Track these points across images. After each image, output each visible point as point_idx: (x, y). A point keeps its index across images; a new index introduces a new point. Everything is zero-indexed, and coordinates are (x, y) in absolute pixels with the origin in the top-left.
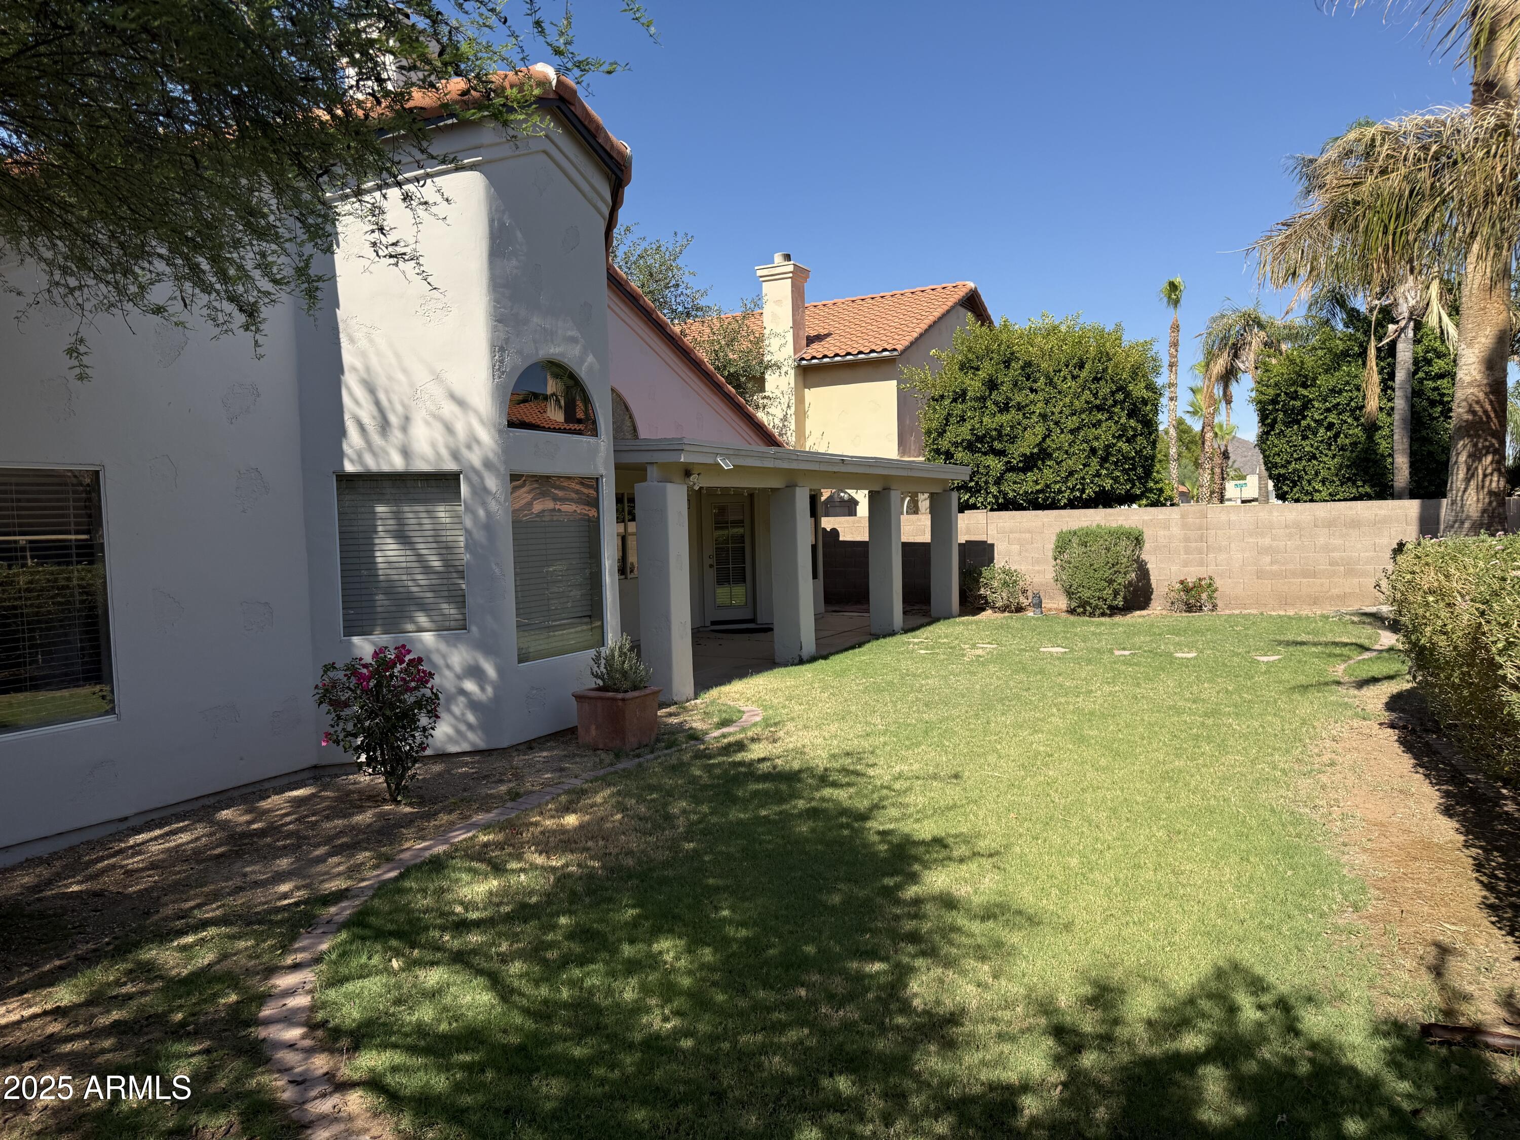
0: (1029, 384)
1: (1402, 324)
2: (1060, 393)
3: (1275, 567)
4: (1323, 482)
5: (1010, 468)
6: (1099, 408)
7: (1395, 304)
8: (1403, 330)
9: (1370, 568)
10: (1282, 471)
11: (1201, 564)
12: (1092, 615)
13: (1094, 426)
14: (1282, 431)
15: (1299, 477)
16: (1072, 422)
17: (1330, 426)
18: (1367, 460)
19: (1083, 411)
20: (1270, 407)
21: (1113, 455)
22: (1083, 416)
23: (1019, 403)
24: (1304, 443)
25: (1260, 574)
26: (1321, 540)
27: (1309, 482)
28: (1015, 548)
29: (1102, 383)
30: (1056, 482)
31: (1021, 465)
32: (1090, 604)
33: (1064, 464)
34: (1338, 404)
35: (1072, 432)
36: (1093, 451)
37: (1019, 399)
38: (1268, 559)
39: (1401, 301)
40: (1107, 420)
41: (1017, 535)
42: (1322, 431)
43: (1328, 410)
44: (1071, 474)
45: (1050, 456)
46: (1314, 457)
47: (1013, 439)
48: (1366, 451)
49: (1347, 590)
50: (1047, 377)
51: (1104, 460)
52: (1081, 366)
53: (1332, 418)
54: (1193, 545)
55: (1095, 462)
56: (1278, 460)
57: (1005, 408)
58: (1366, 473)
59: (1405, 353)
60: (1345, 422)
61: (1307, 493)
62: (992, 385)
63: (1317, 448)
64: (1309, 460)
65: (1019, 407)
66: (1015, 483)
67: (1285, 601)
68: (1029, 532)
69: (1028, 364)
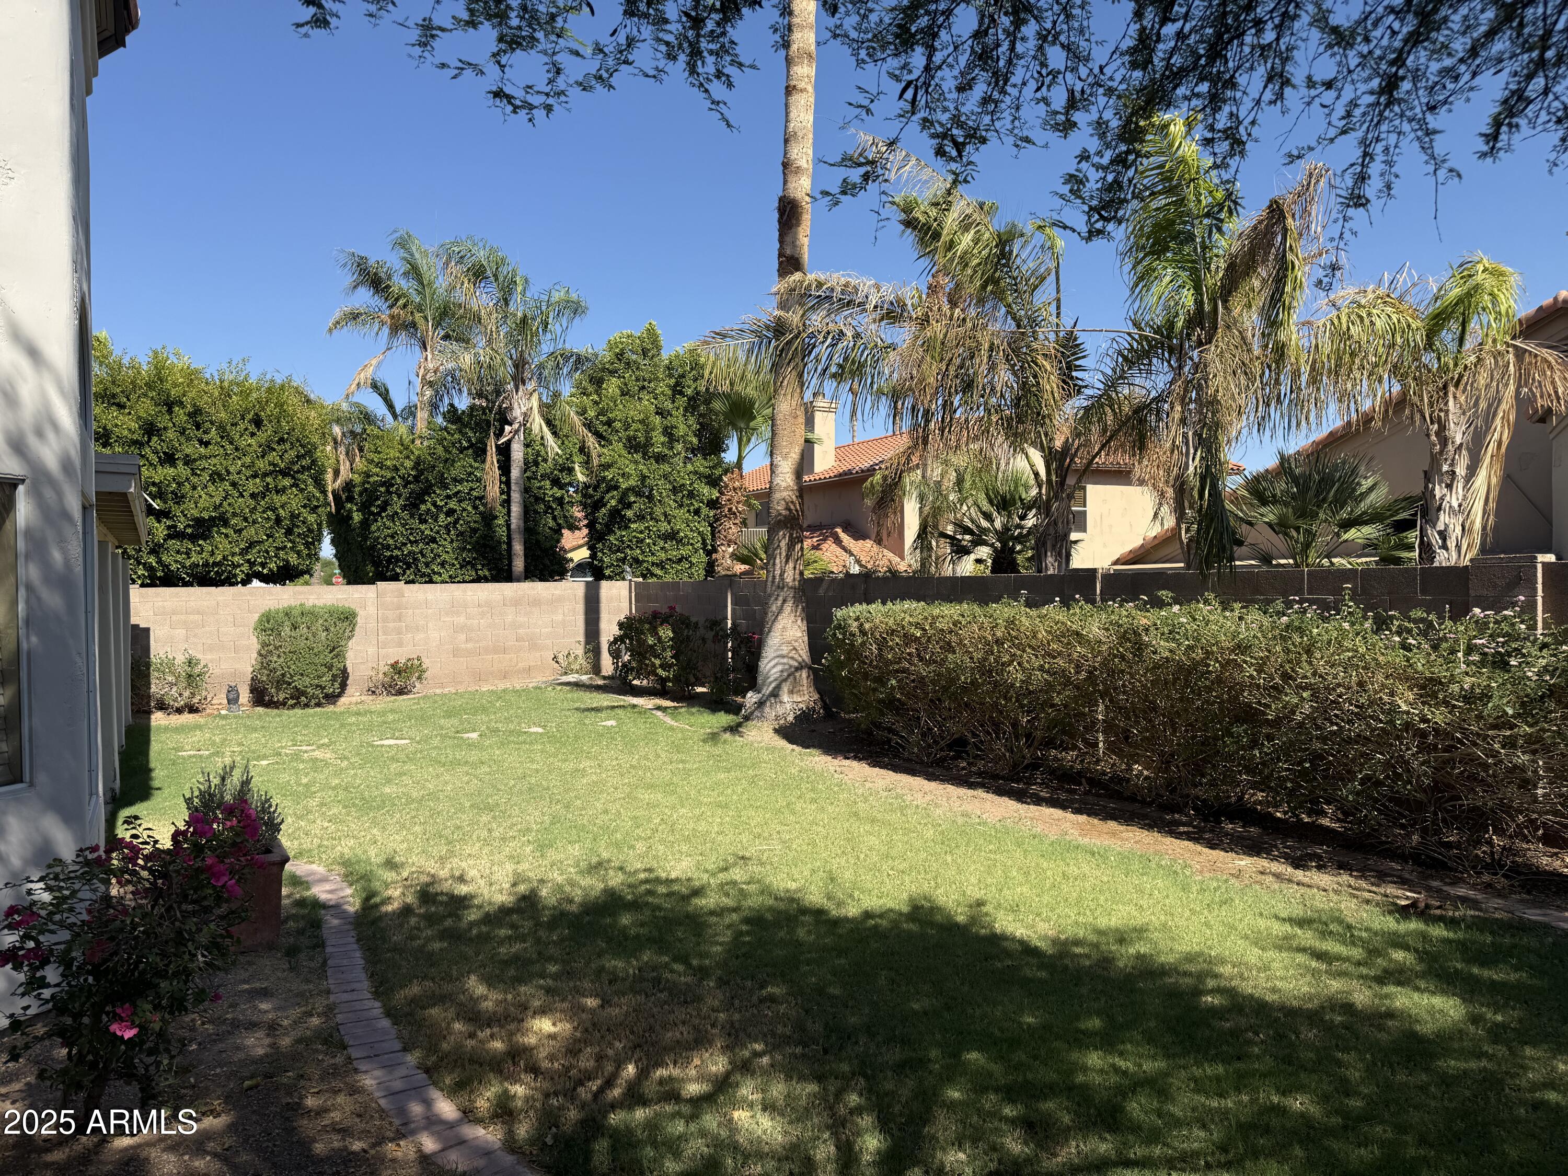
0: (199, 434)
1: (516, 426)
2: (237, 449)
3: (469, 646)
4: (442, 564)
5: (174, 534)
6: (285, 473)
7: (510, 408)
8: (517, 431)
9: (549, 642)
10: (396, 552)
11: (400, 644)
12: (307, 706)
13: (277, 492)
14: (396, 513)
15: (415, 559)
16: (254, 486)
17: (450, 512)
18: (485, 546)
19: (265, 475)
20: (382, 489)
21: (298, 527)
22: (269, 479)
23: (187, 456)
24: (423, 527)
25: (456, 652)
26: (509, 618)
27: (427, 565)
28: (180, 632)
29: (288, 446)
30: (233, 554)
31: (189, 531)
32: (304, 693)
33: (244, 533)
34: (459, 492)
35: (253, 496)
36: (278, 521)
37: (188, 451)
38: (462, 637)
39: (516, 406)
40: (292, 486)
41: (183, 617)
42: (442, 516)
43: (448, 497)
44: (251, 545)
45: (226, 523)
46: (434, 540)
47: (179, 499)
48: (484, 537)
49: (532, 664)
50: (221, 428)
51: (289, 532)
52: (258, 422)
53: (453, 504)
54: (391, 625)
55: (280, 534)
56: (391, 542)
57: (169, 459)
58: (484, 558)
59: (518, 453)
60: (464, 510)
61: (423, 575)
62: (150, 429)
63: (438, 532)
64: (428, 544)
65: (188, 461)
66: (178, 552)
67: (479, 677)
68: (198, 613)
69: (196, 412)
